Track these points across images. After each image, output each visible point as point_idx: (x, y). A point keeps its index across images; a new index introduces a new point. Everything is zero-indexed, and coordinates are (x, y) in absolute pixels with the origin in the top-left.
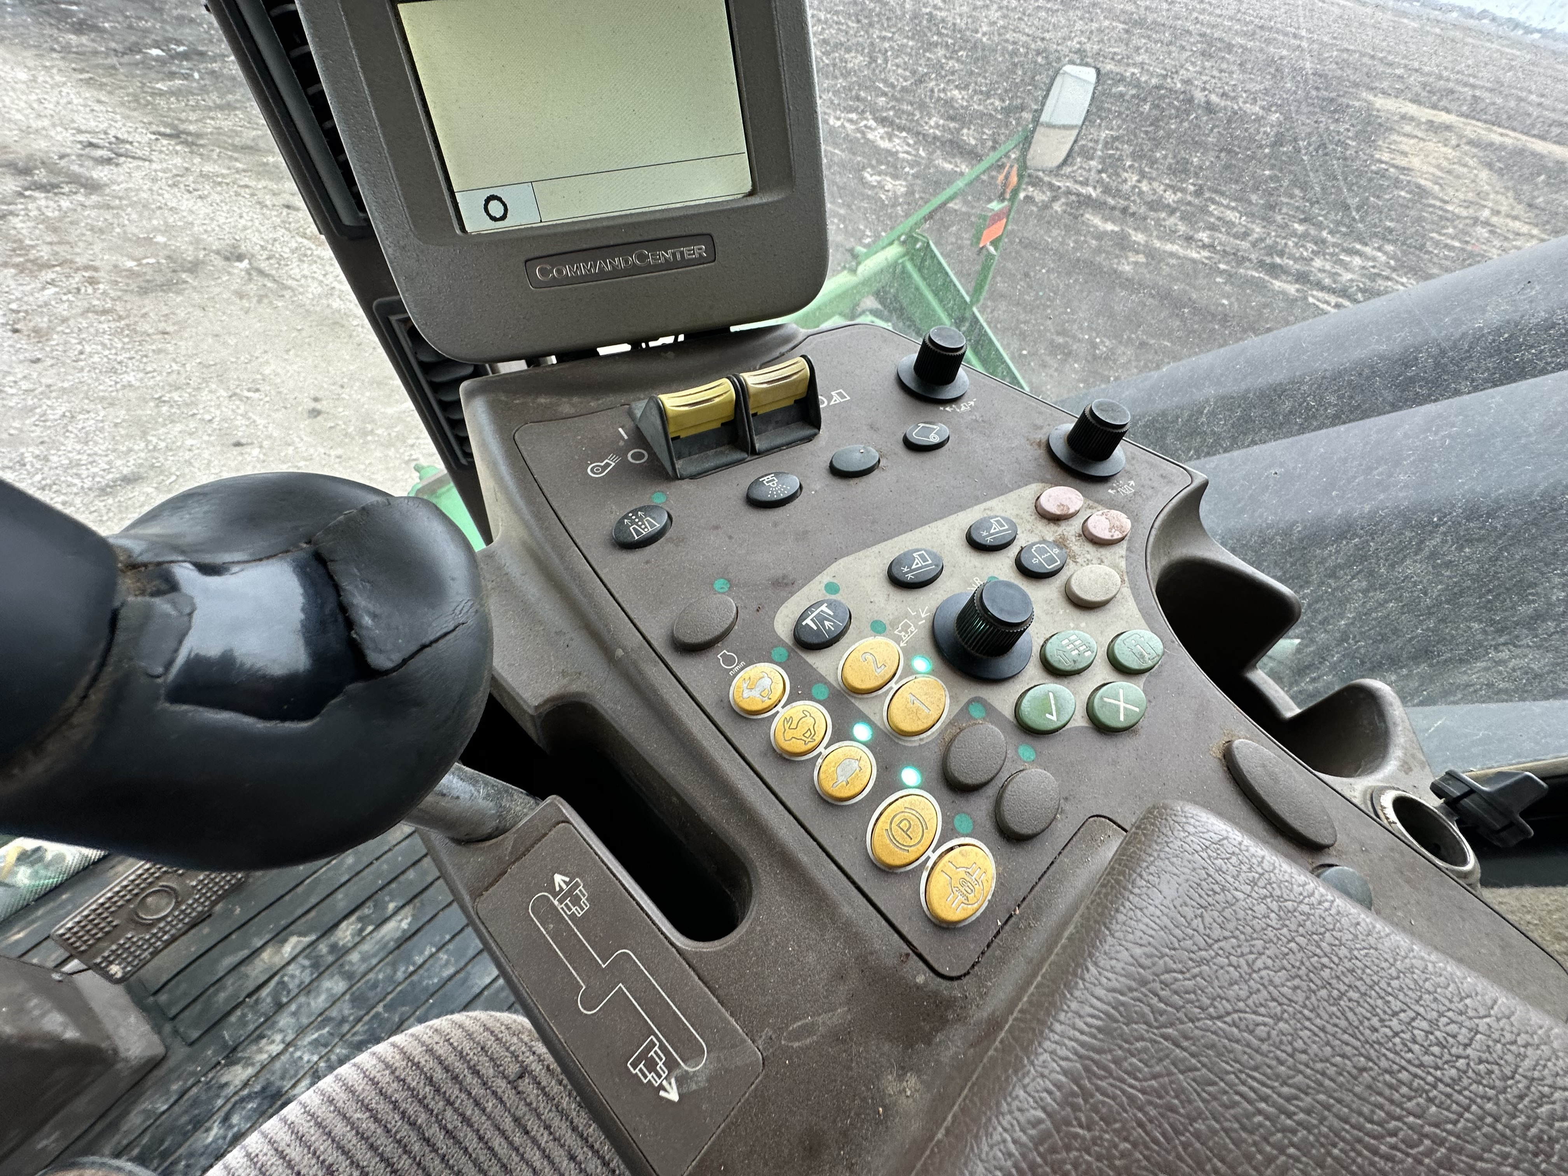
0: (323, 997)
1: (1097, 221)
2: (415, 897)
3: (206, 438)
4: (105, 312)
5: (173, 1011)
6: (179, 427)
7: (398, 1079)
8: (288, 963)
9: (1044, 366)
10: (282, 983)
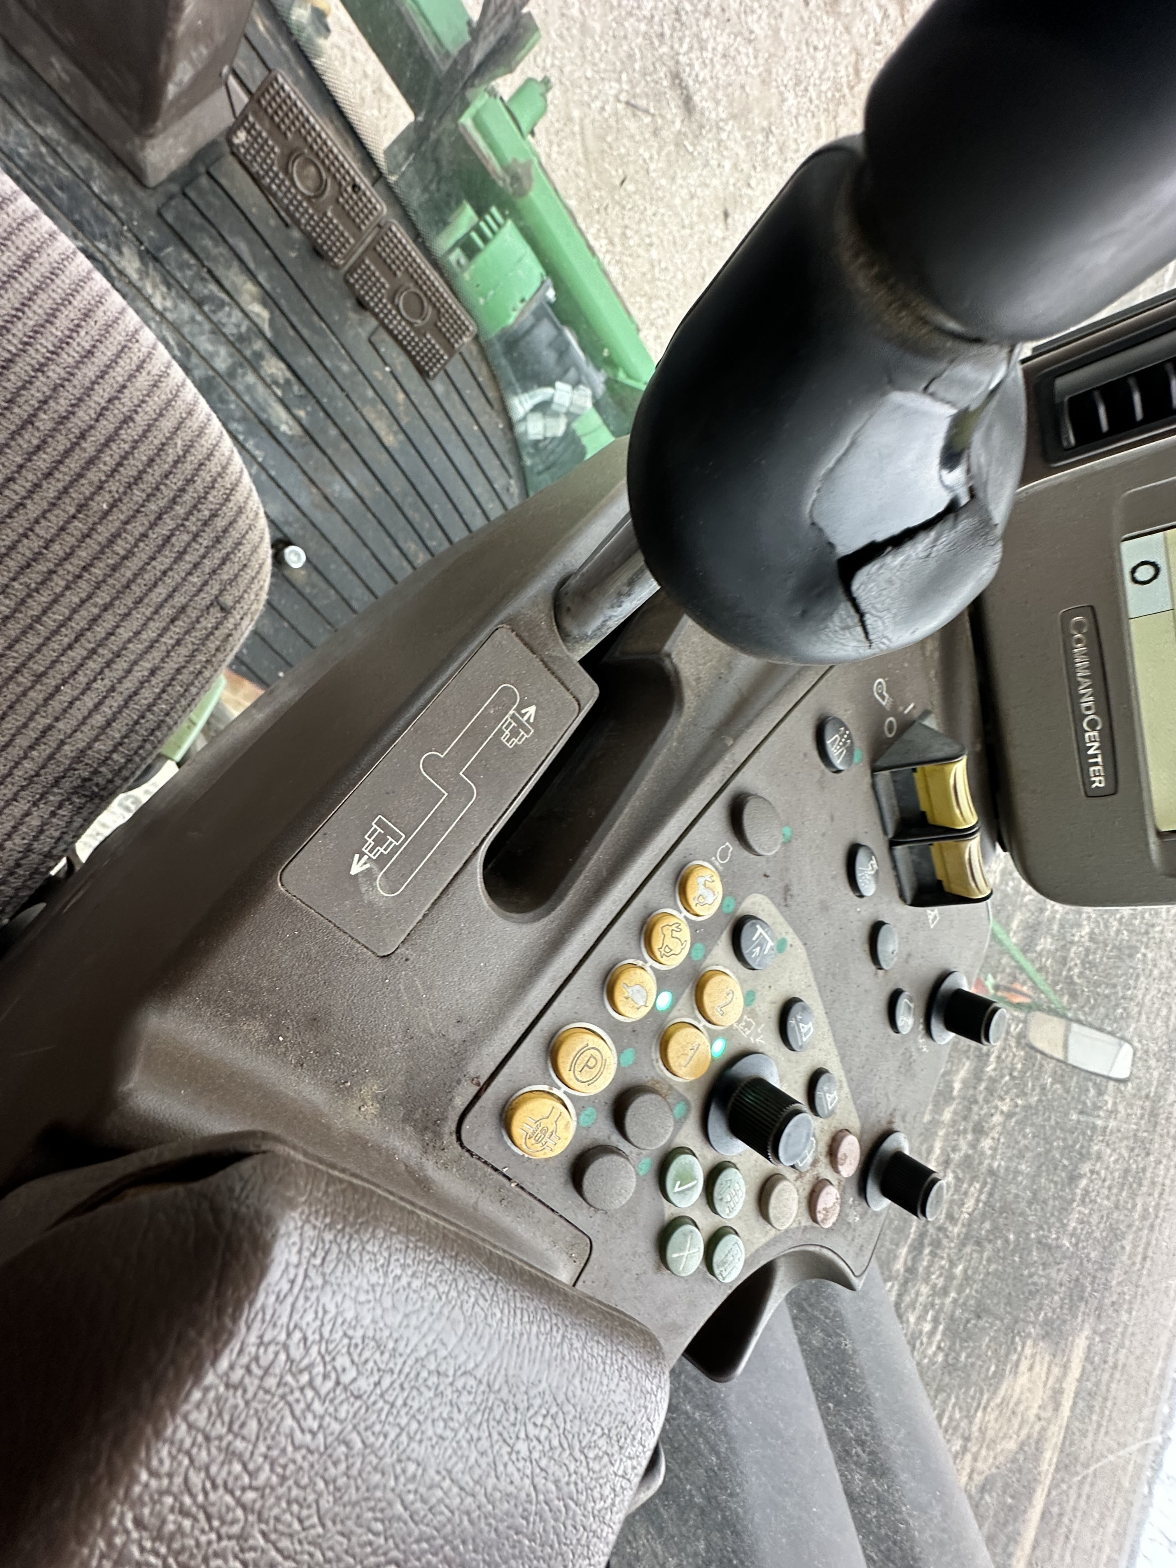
0: (210, 348)
2: (311, 438)
3: (732, 181)
4: (857, 72)
5: (192, 194)
6: (742, 153)
7: (214, 481)
8: (243, 311)
10: (222, 304)
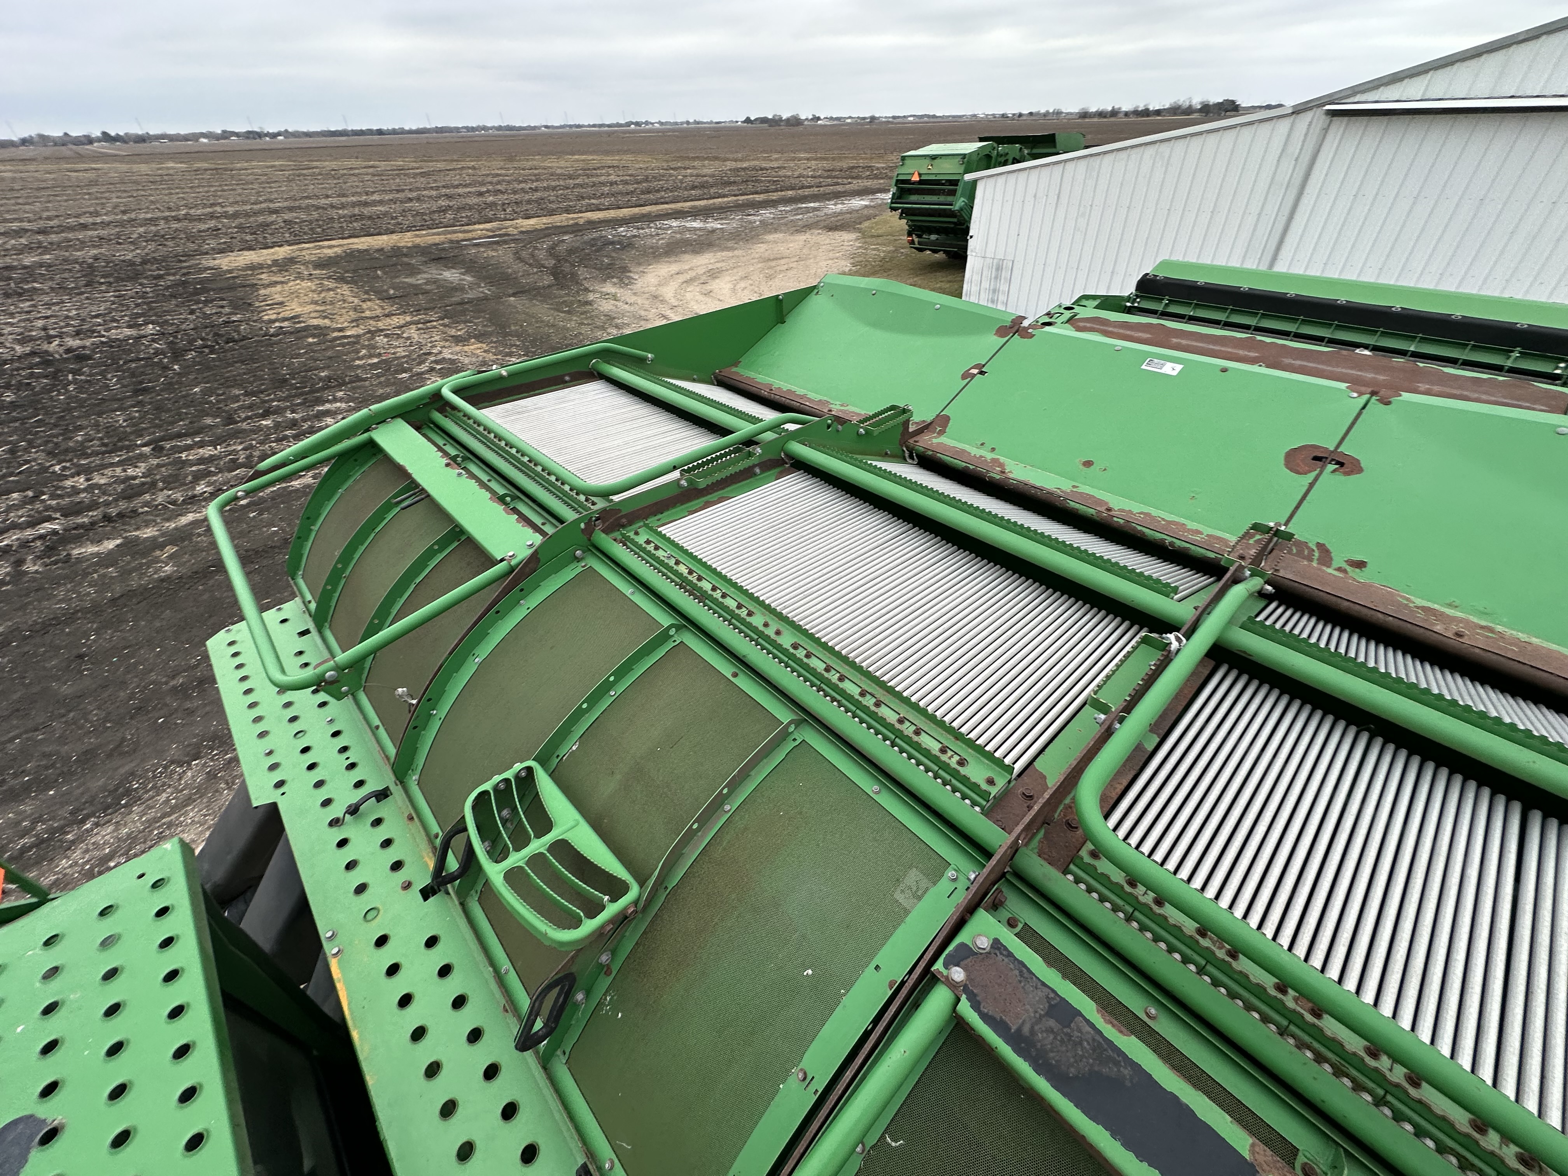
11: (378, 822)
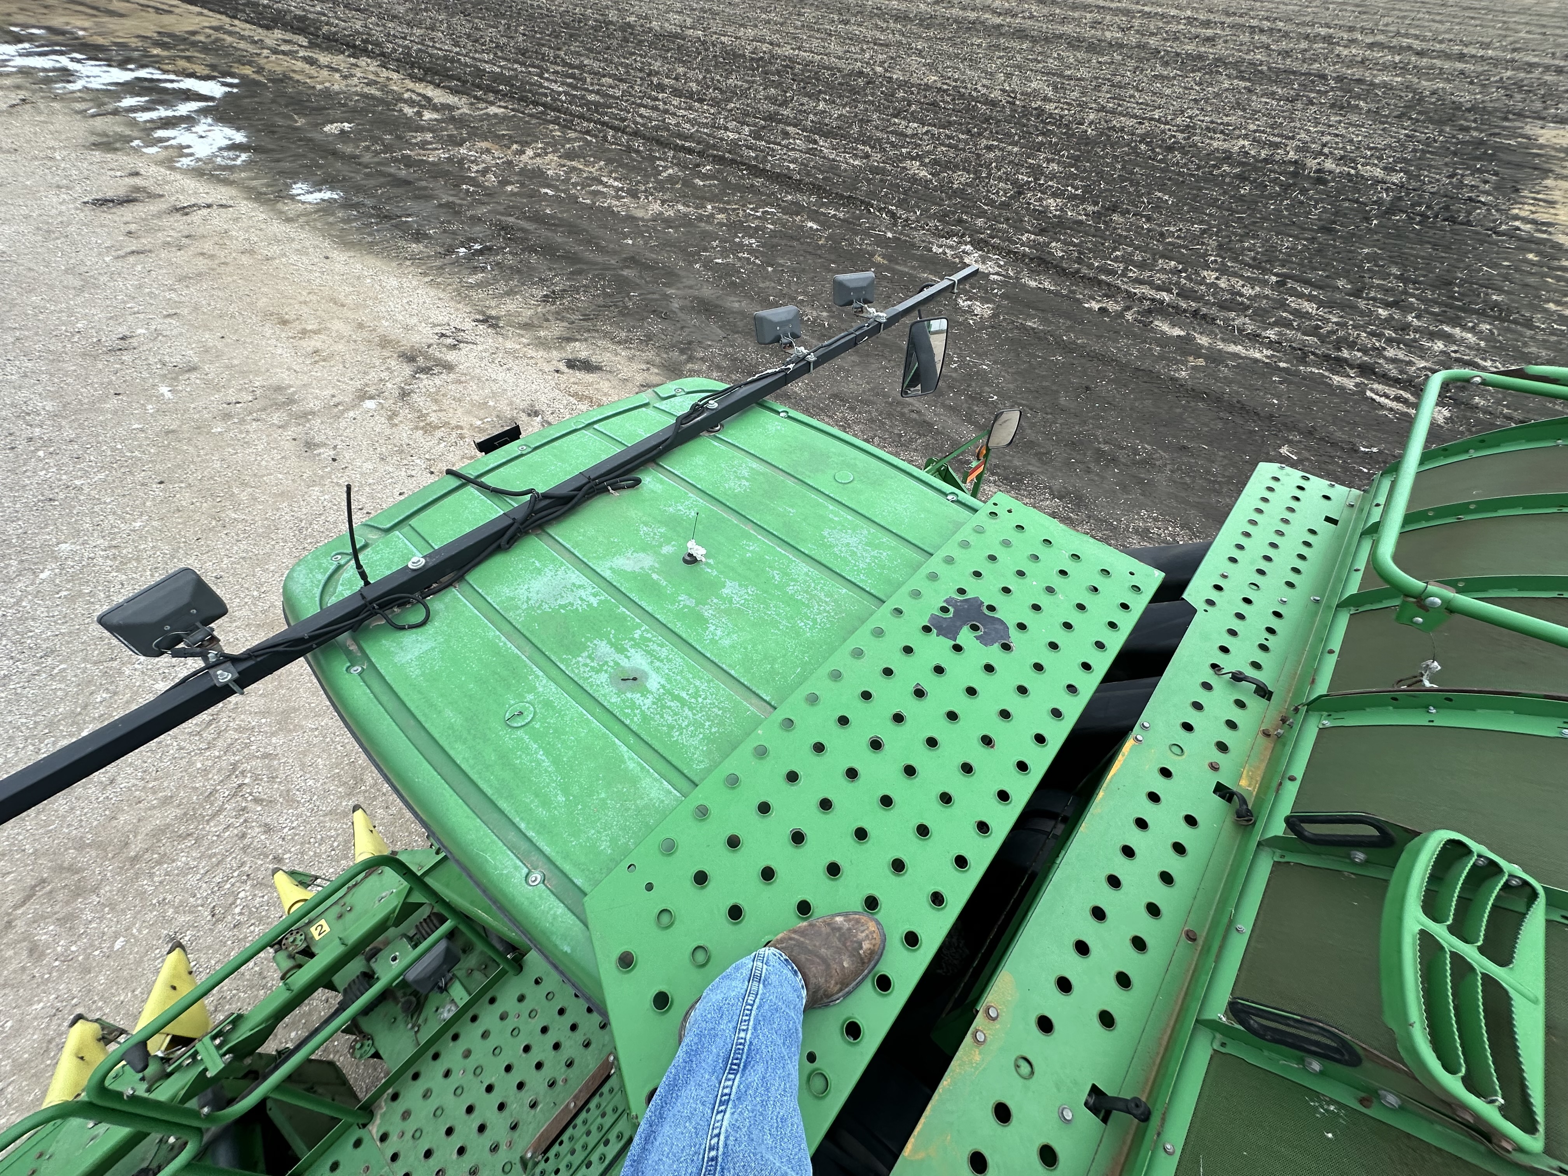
1: (1165, 327)
9: (1088, 471)
11: (1240, 704)
